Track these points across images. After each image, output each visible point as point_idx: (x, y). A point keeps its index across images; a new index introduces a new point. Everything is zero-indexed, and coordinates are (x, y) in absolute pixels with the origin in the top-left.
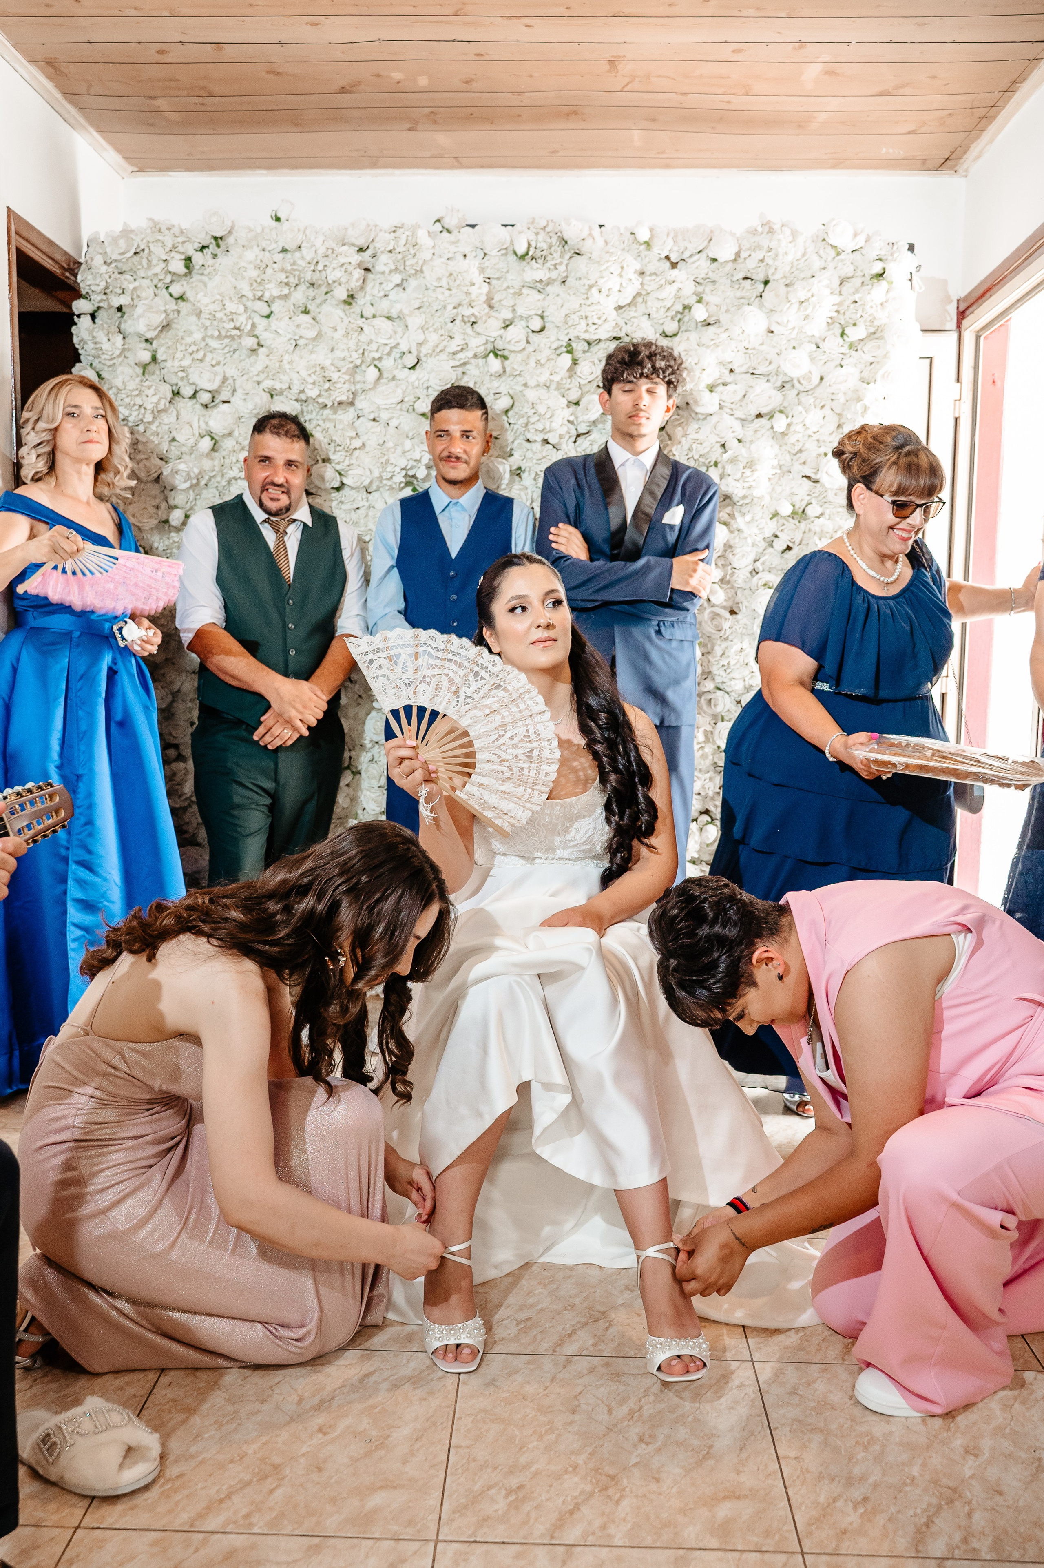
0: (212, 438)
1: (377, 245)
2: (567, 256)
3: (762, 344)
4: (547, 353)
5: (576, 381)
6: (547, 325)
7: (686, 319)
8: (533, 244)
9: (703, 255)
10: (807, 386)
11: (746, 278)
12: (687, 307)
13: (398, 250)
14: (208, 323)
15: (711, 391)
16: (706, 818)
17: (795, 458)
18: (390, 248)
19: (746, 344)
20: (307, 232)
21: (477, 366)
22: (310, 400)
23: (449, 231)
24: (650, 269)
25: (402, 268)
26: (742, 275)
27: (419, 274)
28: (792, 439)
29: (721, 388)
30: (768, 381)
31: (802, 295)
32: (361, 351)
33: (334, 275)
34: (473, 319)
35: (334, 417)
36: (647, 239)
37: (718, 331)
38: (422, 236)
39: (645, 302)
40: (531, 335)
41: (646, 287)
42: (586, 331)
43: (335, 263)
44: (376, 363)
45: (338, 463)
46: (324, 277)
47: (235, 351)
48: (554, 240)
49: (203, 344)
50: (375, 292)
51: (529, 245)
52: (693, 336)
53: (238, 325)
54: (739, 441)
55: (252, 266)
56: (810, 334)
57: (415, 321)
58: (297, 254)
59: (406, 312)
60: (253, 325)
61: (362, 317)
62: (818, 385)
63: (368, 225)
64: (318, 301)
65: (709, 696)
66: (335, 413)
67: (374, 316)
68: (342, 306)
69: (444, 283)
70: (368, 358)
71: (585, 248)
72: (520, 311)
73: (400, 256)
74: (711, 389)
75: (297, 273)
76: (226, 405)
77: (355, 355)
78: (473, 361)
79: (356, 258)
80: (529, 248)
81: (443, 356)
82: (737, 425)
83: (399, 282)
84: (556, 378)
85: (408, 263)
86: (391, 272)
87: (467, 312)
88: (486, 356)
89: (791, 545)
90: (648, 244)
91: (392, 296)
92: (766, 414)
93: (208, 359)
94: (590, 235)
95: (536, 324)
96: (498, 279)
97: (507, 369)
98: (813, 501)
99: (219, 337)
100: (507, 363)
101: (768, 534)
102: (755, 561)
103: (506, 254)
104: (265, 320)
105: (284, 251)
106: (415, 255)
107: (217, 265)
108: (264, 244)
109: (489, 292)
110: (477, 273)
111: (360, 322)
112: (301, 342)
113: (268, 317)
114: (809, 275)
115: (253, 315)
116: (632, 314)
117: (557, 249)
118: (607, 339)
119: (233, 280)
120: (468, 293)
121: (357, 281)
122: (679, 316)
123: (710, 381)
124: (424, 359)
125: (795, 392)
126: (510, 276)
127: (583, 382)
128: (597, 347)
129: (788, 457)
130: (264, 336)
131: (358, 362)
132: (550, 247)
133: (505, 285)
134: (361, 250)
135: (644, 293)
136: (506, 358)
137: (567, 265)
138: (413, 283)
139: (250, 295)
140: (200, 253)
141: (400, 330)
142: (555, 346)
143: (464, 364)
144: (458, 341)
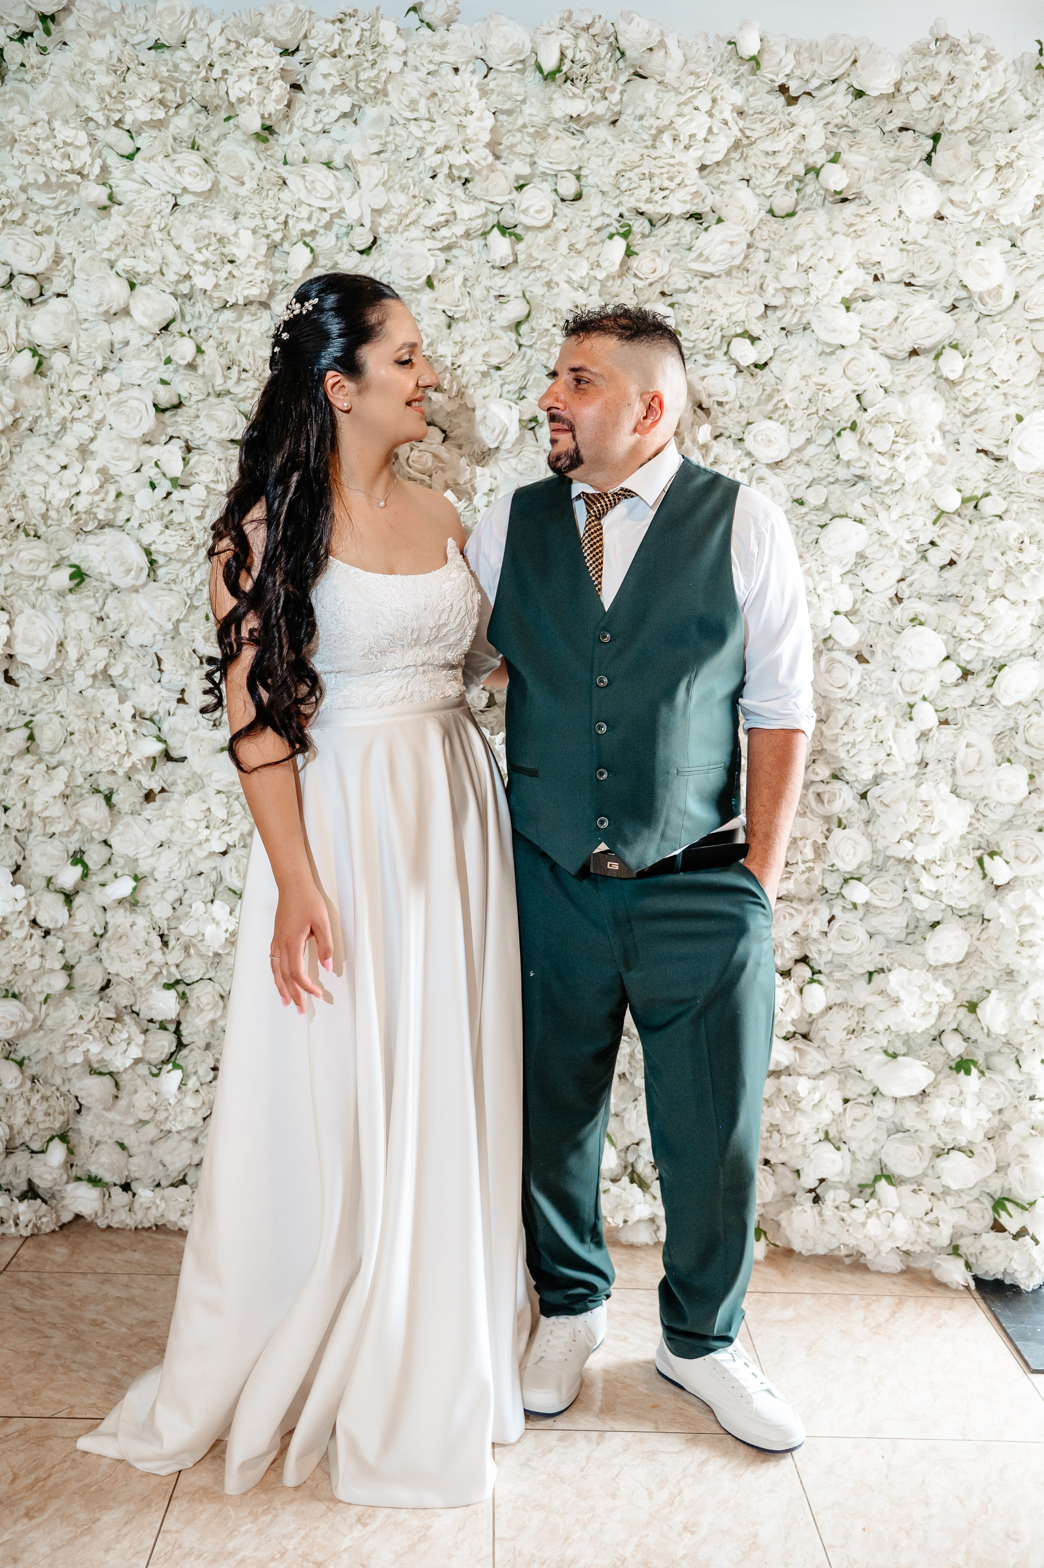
0: (35, 353)
1: (313, 43)
2: (623, 78)
3: (926, 237)
4: (585, 232)
5: (630, 281)
6: (585, 191)
7: (809, 190)
8: (569, 54)
9: (842, 86)
10: (992, 307)
11: (902, 129)
12: (814, 171)
13: (347, 52)
14: (27, 159)
15: (848, 309)
16: (804, 971)
17: (968, 421)
18: (335, 46)
19: (902, 235)
20: (197, 17)
21: (470, 252)
22: (199, 297)
23: (429, 26)
24: (756, 103)
25: (352, 84)
26: (899, 123)
27: (380, 98)
28: (967, 390)
29: (860, 305)
30: (932, 297)
31: (1002, 156)
32: (282, 219)
33: (239, 86)
34: (466, 174)
35: (237, 325)
36: (754, 52)
37: (863, 211)
38: (387, 31)
39: (744, 158)
40: (560, 204)
41: (748, 133)
42: (649, 201)
43: (242, 68)
44: (308, 240)
45: (243, 400)
46: (222, 93)
47: (76, 210)
48: (603, 49)
49: (22, 197)
50: (308, 123)
51: (563, 55)
52: (820, 218)
53: (78, 165)
54: (886, 392)
55: (103, 67)
56: (1003, 222)
57: (371, 174)
58: (180, 53)
59: (357, 156)
60: (105, 169)
61: (285, 163)
62: (1010, 307)
63: (297, 10)
64: (214, 134)
65: (821, 788)
66: (239, 318)
67: (305, 161)
68: (253, 144)
69: (422, 112)
70: (295, 231)
71: (654, 63)
72: (543, 165)
73: (350, 63)
74: (848, 305)
75: (179, 85)
76: (61, 299)
77: (272, 225)
78: (463, 242)
79: (275, 62)
80: (561, 60)
81: (416, 232)
82: (884, 365)
83: (347, 109)
84: (601, 275)
85: (362, 76)
86: (334, 91)
87: (459, 159)
88: (485, 234)
89: (955, 558)
90: (755, 61)
91: (336, 132)
92: (927, 351)
93: (30, 222)
94: (662, 44)
95: (568, 187)
96: (509, 112)
97: (521, 258)
98: (993, 490)
99: (47, 186)
100: (521, 247)
101: (925, 540)
102: (899, 581)
103: (522, 71)
104: (125, 161)
105: (157, 46)
106: (374, 63)
107: (46, 66)
108: (124, 32)
109: (493, 130)
110: (476, 94)
111: (283, 171)
112: (184, 201)
113: (130, 157)
114: (1007, 128)
115: (106, 152)
116: (724, 177)
117: (607, 66)
118: (681, 217)
119: (71, 90)
120: (461, 126)
121: (277, 102)
122: (797, 184)
123: (847, 292)
124: (383, 236)
125: (975, 316)
126: (527, 109)
127: (640, 284)
128: (663, 230)
129: (959, 419)
130: (124, 187)
131: (277, 237)
132: (597, 60)
133: (520, 122)
134: (285, 52)
135: (745, 141)
136: (519, 238)
137: (622, 93)
138: (370, 112)
139: (100, 118)
140: (17, 44)
141: (348, 186)
142: (597, 224)
143: (448, 248)
144: (441, 205)
